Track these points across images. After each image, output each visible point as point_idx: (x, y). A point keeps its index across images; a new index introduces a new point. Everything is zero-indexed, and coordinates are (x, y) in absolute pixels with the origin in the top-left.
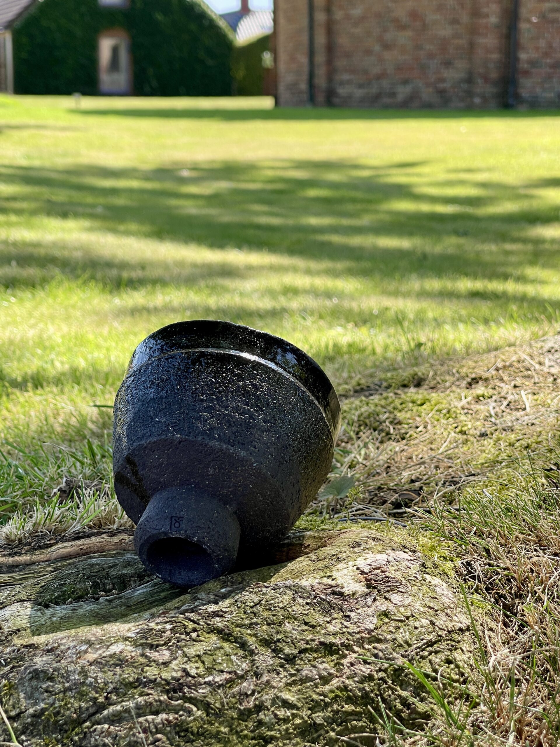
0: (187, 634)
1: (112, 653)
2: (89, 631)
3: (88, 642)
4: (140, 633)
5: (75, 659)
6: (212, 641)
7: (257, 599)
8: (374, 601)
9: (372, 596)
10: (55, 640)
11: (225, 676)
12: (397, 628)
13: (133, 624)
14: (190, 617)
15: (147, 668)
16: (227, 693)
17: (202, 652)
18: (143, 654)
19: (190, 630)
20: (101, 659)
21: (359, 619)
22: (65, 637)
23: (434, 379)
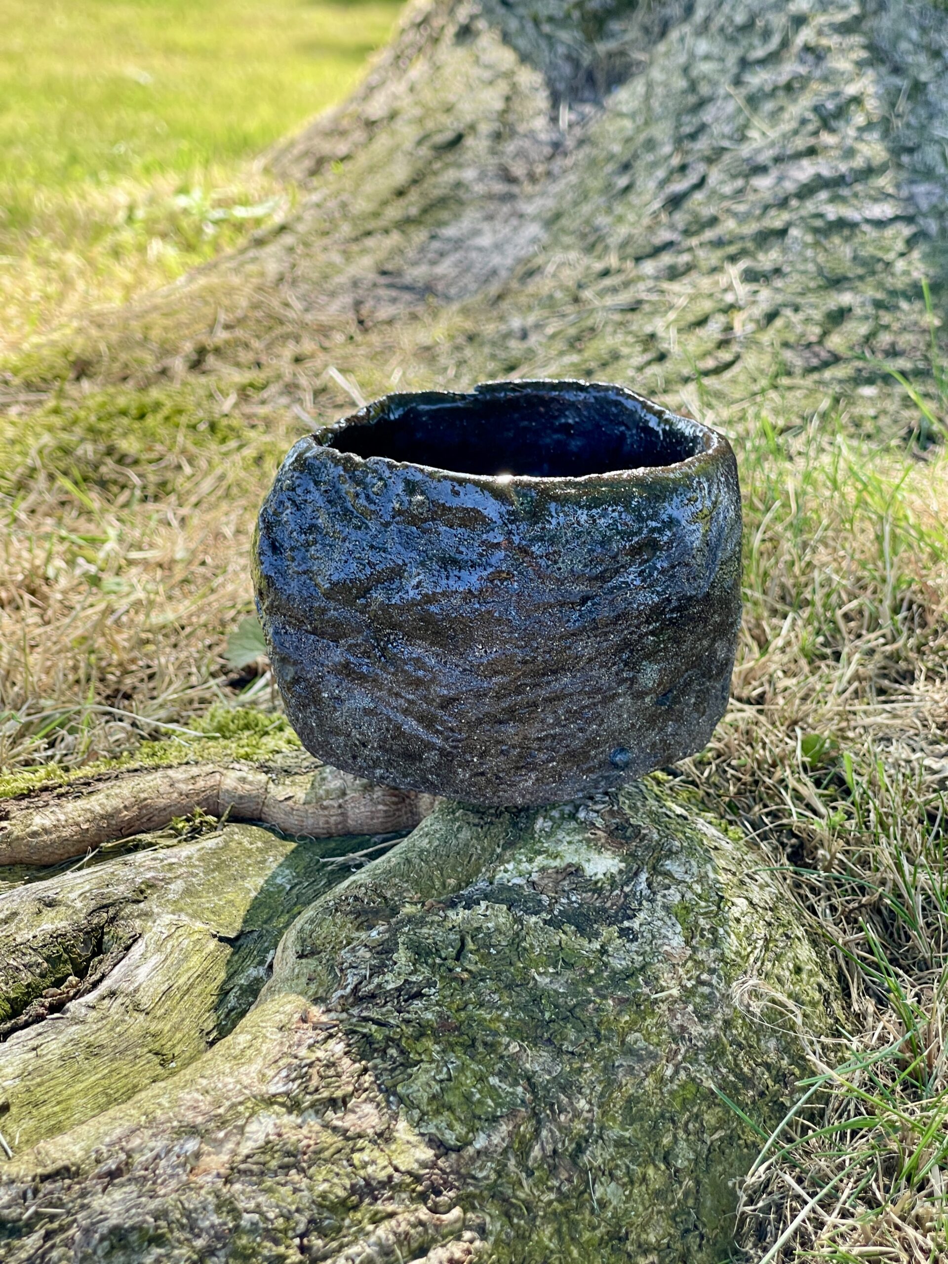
1: (261, 1142)
2: (176, 1102)
3: (193, 1131)
4: (293, 1080)
5: (184, 1178)
6: (437, 1057)
7: (452, 936)
8: (649, 886)
9: (644, 876)
10: (112, 1144)
11: (504, 1128)
12: (713, 931)
13: (260, 1061)
14: (364, 1014)
15: (357, 1157)
16: (522, 1163)
17: (438, 1088)
18: (326, 1126)
19: (383, 1045)
20: (244, 1161)
21: (651, 931)
22: (133, 1132)
23: (114, 359)
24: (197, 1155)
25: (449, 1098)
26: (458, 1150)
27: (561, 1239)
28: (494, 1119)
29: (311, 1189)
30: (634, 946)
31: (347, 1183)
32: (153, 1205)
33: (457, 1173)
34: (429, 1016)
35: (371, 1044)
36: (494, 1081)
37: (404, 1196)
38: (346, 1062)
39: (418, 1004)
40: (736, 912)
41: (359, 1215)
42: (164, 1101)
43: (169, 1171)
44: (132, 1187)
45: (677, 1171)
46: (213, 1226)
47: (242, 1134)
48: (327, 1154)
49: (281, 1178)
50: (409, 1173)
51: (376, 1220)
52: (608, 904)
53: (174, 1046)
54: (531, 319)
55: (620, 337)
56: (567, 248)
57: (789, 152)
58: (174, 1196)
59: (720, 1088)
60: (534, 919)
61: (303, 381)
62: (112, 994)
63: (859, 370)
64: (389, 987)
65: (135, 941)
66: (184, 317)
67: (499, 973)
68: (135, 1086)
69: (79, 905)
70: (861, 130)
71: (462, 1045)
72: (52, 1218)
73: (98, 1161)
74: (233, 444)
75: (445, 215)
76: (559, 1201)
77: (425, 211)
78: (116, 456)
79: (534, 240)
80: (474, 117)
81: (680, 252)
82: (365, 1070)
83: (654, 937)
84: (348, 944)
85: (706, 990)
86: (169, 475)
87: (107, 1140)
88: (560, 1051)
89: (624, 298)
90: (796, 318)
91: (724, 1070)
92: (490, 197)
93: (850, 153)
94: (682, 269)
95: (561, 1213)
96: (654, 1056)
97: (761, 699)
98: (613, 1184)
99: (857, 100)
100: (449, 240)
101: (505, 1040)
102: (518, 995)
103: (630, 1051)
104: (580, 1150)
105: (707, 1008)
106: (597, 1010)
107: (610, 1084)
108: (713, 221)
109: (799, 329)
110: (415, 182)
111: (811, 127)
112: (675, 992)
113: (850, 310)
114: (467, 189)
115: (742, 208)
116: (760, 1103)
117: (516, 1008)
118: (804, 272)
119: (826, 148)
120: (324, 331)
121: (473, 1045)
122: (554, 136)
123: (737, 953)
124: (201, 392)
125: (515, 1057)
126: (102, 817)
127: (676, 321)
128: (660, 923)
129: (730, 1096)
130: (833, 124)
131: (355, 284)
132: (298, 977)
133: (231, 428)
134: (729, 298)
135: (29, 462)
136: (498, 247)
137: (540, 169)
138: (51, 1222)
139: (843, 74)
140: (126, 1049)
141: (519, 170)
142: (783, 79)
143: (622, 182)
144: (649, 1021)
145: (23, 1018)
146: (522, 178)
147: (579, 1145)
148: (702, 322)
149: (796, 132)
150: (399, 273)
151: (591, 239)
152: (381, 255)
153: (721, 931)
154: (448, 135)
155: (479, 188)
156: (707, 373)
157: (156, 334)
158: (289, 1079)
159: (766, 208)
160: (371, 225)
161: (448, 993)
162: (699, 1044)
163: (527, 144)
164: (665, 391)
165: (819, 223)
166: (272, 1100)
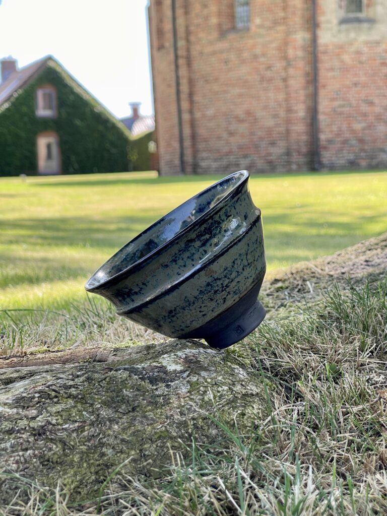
0: (51, 399)
4: (15, 400)
7: (103, 377)
8: (188, 377)
9: (188, 372)
11: (77, 424)
14: (53, 388)
18: (17, 413)
19: (53, 397)
21: (177, 386)
26: (54, 425)
27: (81, 460)
28: (76, 421)
31: (11, 427)
33: (50, 431)
35: (49, 396)
36: (84, 413)
38: (36, 399)
40: (220, 389)
41: (10, 436)
48: (11, 419)
50: (33, 428)
52: (167, 377)
60: (136, 377)
67: (111, 388)
76: (86, 449)
83: (177, 388)
85: (189, 407)
88: (117, 411)
96: (154, 421)
98: (111, 450)
101: (97, 403)
102: (113, 394)
103: (145, 417)
104: (104, 438)
105: (186, 412)
106: (139, 403)
107: (131, 424)
117: (109, 397)
121: (86, 404)
125: (98, 409)
128: (182, 385)
131: (354, 264)
144: (159, 410)
150: (372, 261)
153: (208, 393)
162: (176, 421)
166: (5, 404)
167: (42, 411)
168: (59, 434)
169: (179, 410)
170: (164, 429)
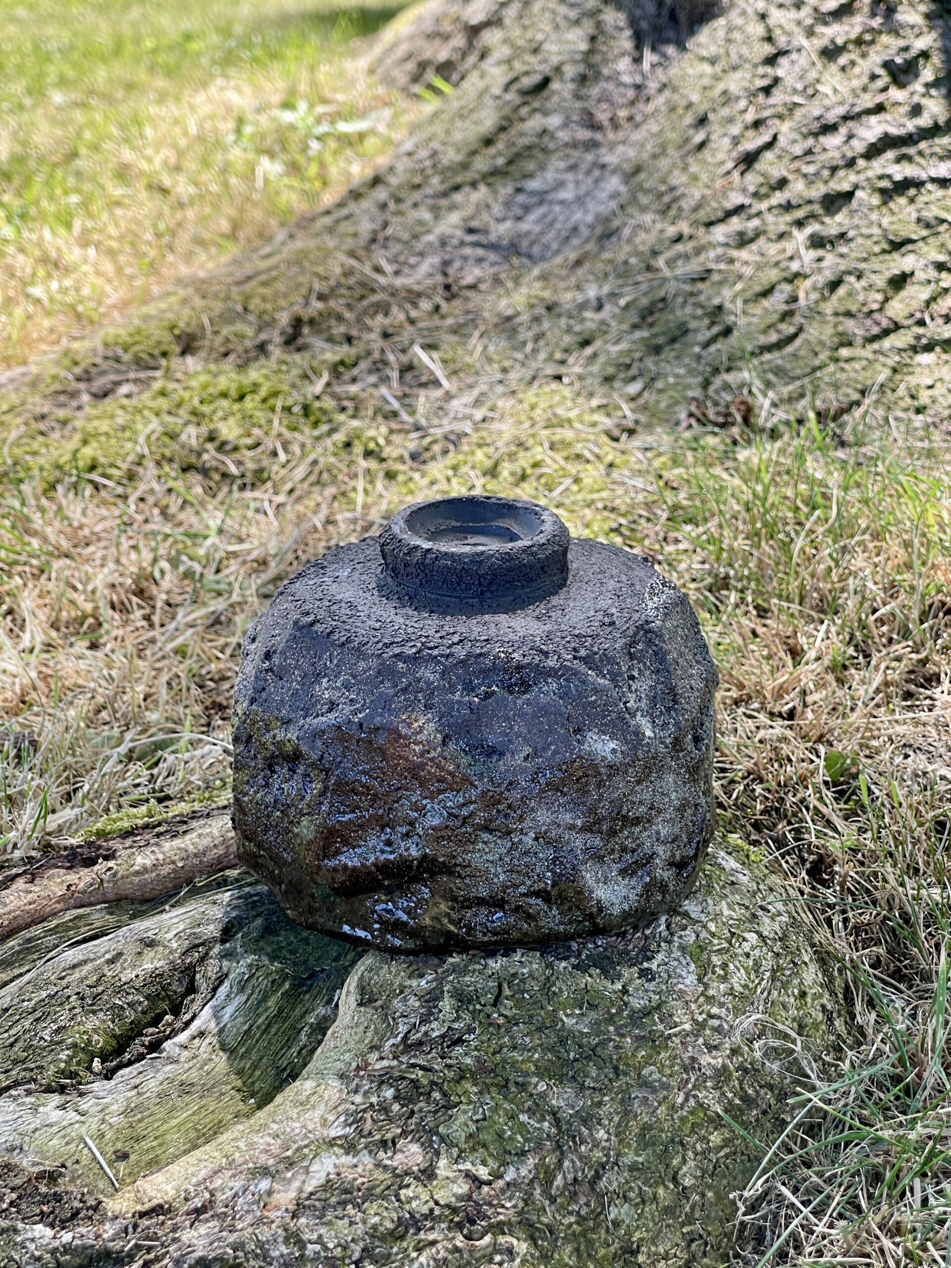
0: (427, 1096)
1: (323, 1181)
2: (251, 1145)
3: (265, 1172)
4: (350, 1125)
5: (259, 1214)
6: (474, 1098)
7: (491, 984)
8: (668, 927)
9: (663, 919)
10: (198, 1184)
11: (531, 1161)
12: (724, 966)
13: (322, 1106)
14: (412, 1061)
15: (403, 1192)
16: (546, 1193)
17: (473, 1127)
18: (378, 1165)
19: (428, 1089)
20: (308, 1198)
21: (667, 971)
22: (216, 1173)
23: (216, 333)
24: (270, 1193)
25: (485, 1137)
26: (489, 1183)
27: (579, 1256)
28: (523, 1154)
29: (364, 1222)
30: (651, 986)
31: (395, 1216)
32: (232, 1238)
33: (490, 1204)
34: (468, 1061)
35: (417, 1088)
36: (524, 1118)
37: (443, 1226)
38: (396, 1107)
39: (459, 1050)
40: (746, 947)
41: (405, 1244)
42: (242, 1144)
43: (246, 1208)
44: (215, 1223)
45: (684, 1188)
46: (282, 1256)
47: (307, 1173)
48: (378, 1191)
49: (339, 1213)
50: (448, 1206)
51: (419, 1250)
52: (630, 947)
53: (253, 1083)
54: (606, 289)
55: (688, 310)
56: (643, 209)
57: (857, 109)
58: (250, 1230)
59: (726, 1111)
60: (564, 964)
61: (391, 358)
62: (202, 1034)
63: (918, 338)
64: (434, 1035)
65: (221, 982)
66: (281, 286)
67: (531, 1017)
68: (220, 1122)
69: (174, 945)
70: (927, 85)
71: (497, 1085)
72: (149, 1249)
73: (186, 1199)
74: (324, 428)
75: (531, 166)
76: (578, 1223)
77: (510, 162)
78: (217, 443)
79: (614, 196)
80: (560, 58)
81: (750, 218)
82: (412, 1113)
83: (670, 976)
84: (402, 992)
85: (715, 1023)
86: (265, 463)
87: (194, 1180)
88: (582, 1087)
89: (694, 266)
90: (859, 285)
91: (730, 1095)
92: (575, 145)
93: (916, 110)
94: (751, 234)
95: (580, 1234)
96: (666, 1087)
97: (791, 715)
98: (626, 1206)
99: (925, 55)
100: (533, 193)
101: (535, 1080)
102: (548, 1037)
103: (645, 1084)
104: (597, 1177)
105: (716, 1040)
106: (617, 1047)
107: (627, 1113)
108: (782, 183)
109: (861, 298)
110: (502, 129)
111: (880, 83)
112: (687, 1027)
113: (913, 273)
114: (553, 137)
115: (811, 169)
116: (763, 1120)
117: (546, 1049)
118: (870, 236)
119: (897, 104)
120: (413, 297)
121: (506, 1086)
122: (638, 79)
123: (745, 986)
124: (296, 372)
125: (543, 1096)
126: (195, 855)
127: (743, 290)
128: (675, 963)
129: (734, 1118)
130: (902, 78)
131: (443, 242)
132: (357, 1025)
133: (324, 411)
134: (795, 266)
135: (138, 449)
136: (580, 201)
137: (622, 113)
138: (148, 1253)
139: (913, 27)
140: (213, 1086)
141: (602, 116)
142: (854, 33)
143: (699, 138)
144: (663, 1055)
145: (127, 1056)
146: (606, 123)
147: (597, 1172)
148: (766, 293)
149: (865, 89)
150: (485, 231)
151: (666, 199)
152: (469, 211)
153: (731, 966)
154: (536, 79)
155: (564, 136)
156: (769, 348)
157: (255, 304)
158: (347, 1124)
159: (834, 169)
160: (459, 179)
161: (485, 1038)
162: (708, 1073)
163: (610, 86)
164: (729, 370)
165: (885, 184)
166: (331, 1143)
167: (432, 1141)
168: (508, 1205)
169: (701, 1040)
170: (692, 1102)
